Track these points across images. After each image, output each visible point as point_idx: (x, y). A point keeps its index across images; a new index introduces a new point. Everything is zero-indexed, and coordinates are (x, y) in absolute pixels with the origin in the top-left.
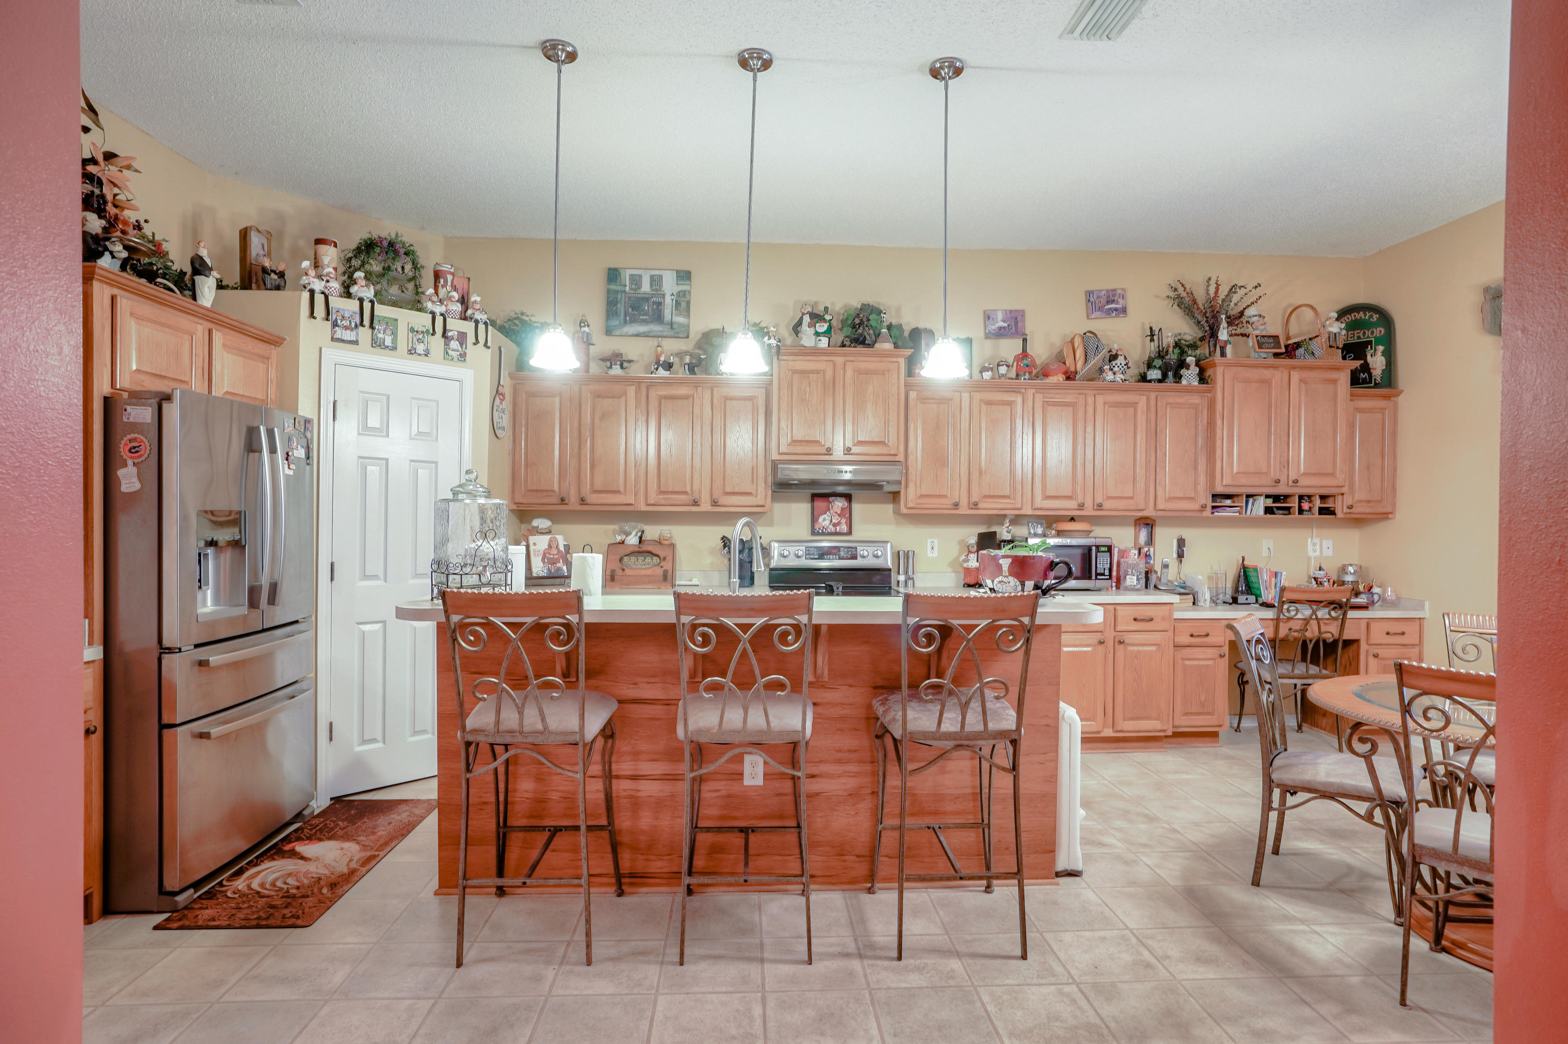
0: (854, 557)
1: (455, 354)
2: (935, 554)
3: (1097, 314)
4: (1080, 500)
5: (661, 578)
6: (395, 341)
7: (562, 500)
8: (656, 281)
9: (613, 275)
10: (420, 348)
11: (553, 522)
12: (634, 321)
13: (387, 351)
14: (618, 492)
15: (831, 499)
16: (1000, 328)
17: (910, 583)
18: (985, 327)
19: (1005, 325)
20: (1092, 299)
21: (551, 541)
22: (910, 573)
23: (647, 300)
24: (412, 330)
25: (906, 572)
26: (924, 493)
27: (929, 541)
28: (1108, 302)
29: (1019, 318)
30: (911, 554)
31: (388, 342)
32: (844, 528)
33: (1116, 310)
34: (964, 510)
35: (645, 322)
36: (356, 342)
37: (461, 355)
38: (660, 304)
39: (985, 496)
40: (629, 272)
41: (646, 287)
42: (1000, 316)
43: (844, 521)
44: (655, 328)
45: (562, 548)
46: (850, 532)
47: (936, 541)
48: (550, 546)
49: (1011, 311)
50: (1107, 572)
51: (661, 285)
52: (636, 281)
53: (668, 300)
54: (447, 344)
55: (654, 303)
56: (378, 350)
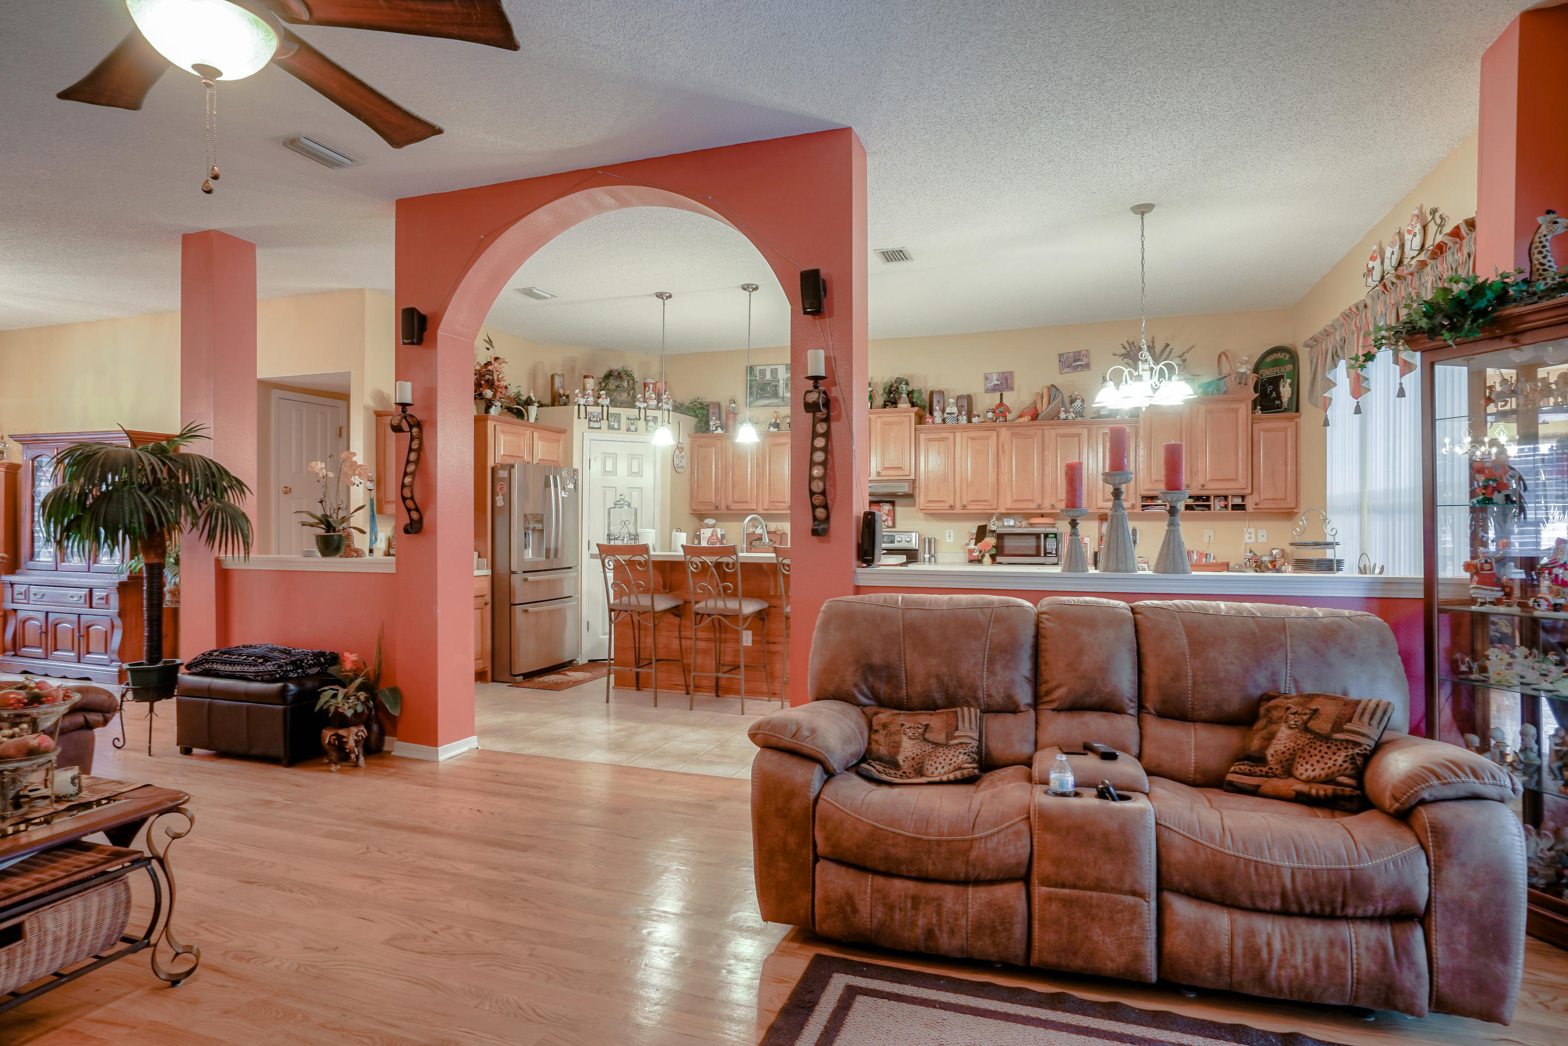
0: (893, 542)
1: (651, 428)
2: (952, 541)
3: (1067, 370)
4: (1039, 501)
6: (619, 425)
7: (717, 507)
8: (774, 372)
9: (751, 369)
10: (633, 428)
11: (717, 520)
12: (762, 397)
13: (616, 431)
14: (747, 502)
15: (881, 504)
16: (995, 385)
17: (933, 559)
18: (985, 385)
19: (999, 383)
20: (1062, 360)
21: (713, 531)
22: (933, 552)
23: (769, 384)
24: (628, 419)
25: (930, 552)
26: (930, 499)
27: (947, 532)
28: (1075, 361)
29: (1009, 378)
30: (933, 540)
31: (616, 426)
32: (890, 523)
33: (1081, 365)
34: (958, 510)
35: (768, 398)
36: (600, 428)
37: (655, 428)
38: (776, 386)
39: (972, 501)
40: (759, 368)
41: (768, 376)
42: (995, 377)
43: (890, 518)
44: (774, 401)
45: (719, 536)
46: (894, 526)
47: (952, 531)
48: (712, 535)
49: (1003, 373)
50: (1054, 552)
51: (777, 374)
52: (763, 373)
53: (781, 384)
54: (647, 424)
55: (773, 386)
56: (611, 431)
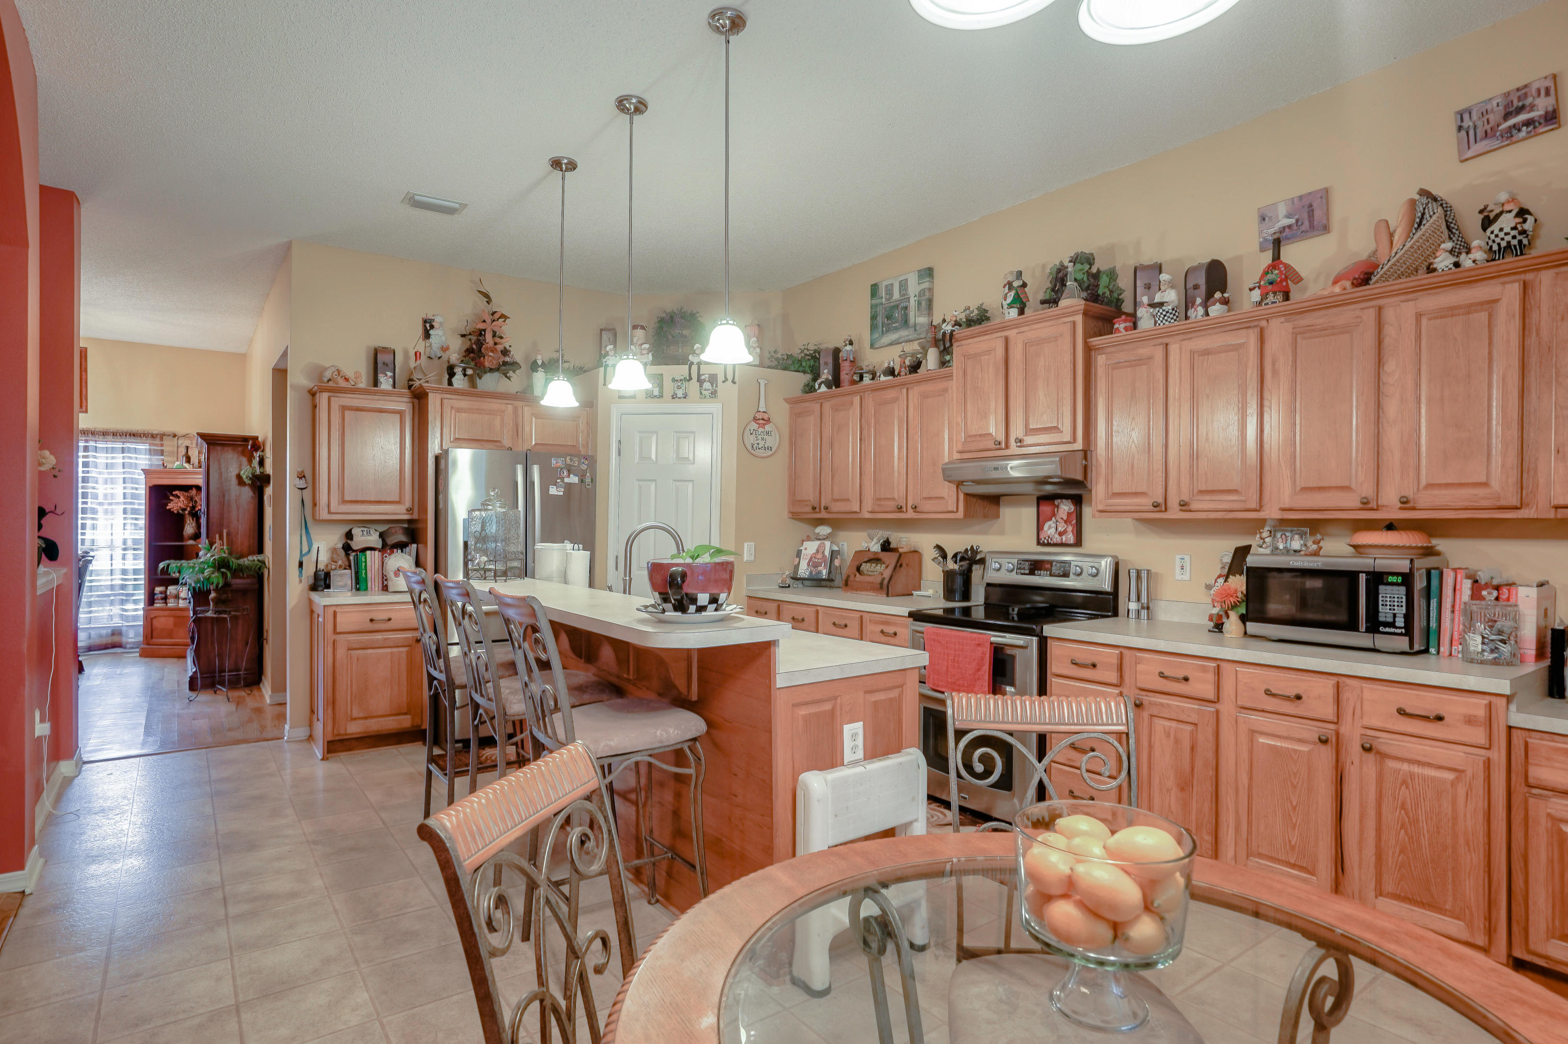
1: (707, 393)
2: (1186, 577)
3: (1482, 146)
5: (879, 586)
6: (660, 391)
7: (814, 508)
8: (903, 285)
9: (874, 289)
10: (680, 393)
12: (888, 330)
13: (656, 399)
15: (1056, 502)
17: (1144, 613)
18: (1261, 232)
19: (1293, 221)
20: (1465, 125)
21: (819, 546)
22: (1144, 599)
23: (897, 306)
24: (674, 380)
25: (1139, 599)
26: (1116, 491)
27: (1178, 557)
28: (1507, 116)
29: (1317, 203)
30: (1144, 575)
31: (656, 392)
32: (1070, 538)
33: (1528, 123)
34: (1174, 513)
35: (896, 329)
37: (712, 393)
38: (906, 308)
39: (1201, 492)
40: (885, 283)
41: (896, 295)
42: (1282, 210)
43: (1070, 529)
44: (903, 333)
45: (827, 553)
46: (1078, 542)
47: (1187, 558)
48: (818, 551)
49: (1301, 198)
50: (1400, 622)
51: (906, 290)
52: (890, 289)
53: (913, 303)
54: (701, 386)
55: (902, 308)
56: (649, 400)
